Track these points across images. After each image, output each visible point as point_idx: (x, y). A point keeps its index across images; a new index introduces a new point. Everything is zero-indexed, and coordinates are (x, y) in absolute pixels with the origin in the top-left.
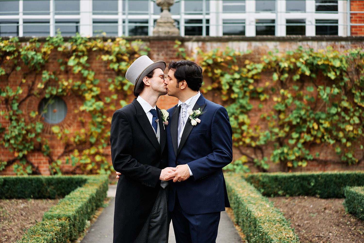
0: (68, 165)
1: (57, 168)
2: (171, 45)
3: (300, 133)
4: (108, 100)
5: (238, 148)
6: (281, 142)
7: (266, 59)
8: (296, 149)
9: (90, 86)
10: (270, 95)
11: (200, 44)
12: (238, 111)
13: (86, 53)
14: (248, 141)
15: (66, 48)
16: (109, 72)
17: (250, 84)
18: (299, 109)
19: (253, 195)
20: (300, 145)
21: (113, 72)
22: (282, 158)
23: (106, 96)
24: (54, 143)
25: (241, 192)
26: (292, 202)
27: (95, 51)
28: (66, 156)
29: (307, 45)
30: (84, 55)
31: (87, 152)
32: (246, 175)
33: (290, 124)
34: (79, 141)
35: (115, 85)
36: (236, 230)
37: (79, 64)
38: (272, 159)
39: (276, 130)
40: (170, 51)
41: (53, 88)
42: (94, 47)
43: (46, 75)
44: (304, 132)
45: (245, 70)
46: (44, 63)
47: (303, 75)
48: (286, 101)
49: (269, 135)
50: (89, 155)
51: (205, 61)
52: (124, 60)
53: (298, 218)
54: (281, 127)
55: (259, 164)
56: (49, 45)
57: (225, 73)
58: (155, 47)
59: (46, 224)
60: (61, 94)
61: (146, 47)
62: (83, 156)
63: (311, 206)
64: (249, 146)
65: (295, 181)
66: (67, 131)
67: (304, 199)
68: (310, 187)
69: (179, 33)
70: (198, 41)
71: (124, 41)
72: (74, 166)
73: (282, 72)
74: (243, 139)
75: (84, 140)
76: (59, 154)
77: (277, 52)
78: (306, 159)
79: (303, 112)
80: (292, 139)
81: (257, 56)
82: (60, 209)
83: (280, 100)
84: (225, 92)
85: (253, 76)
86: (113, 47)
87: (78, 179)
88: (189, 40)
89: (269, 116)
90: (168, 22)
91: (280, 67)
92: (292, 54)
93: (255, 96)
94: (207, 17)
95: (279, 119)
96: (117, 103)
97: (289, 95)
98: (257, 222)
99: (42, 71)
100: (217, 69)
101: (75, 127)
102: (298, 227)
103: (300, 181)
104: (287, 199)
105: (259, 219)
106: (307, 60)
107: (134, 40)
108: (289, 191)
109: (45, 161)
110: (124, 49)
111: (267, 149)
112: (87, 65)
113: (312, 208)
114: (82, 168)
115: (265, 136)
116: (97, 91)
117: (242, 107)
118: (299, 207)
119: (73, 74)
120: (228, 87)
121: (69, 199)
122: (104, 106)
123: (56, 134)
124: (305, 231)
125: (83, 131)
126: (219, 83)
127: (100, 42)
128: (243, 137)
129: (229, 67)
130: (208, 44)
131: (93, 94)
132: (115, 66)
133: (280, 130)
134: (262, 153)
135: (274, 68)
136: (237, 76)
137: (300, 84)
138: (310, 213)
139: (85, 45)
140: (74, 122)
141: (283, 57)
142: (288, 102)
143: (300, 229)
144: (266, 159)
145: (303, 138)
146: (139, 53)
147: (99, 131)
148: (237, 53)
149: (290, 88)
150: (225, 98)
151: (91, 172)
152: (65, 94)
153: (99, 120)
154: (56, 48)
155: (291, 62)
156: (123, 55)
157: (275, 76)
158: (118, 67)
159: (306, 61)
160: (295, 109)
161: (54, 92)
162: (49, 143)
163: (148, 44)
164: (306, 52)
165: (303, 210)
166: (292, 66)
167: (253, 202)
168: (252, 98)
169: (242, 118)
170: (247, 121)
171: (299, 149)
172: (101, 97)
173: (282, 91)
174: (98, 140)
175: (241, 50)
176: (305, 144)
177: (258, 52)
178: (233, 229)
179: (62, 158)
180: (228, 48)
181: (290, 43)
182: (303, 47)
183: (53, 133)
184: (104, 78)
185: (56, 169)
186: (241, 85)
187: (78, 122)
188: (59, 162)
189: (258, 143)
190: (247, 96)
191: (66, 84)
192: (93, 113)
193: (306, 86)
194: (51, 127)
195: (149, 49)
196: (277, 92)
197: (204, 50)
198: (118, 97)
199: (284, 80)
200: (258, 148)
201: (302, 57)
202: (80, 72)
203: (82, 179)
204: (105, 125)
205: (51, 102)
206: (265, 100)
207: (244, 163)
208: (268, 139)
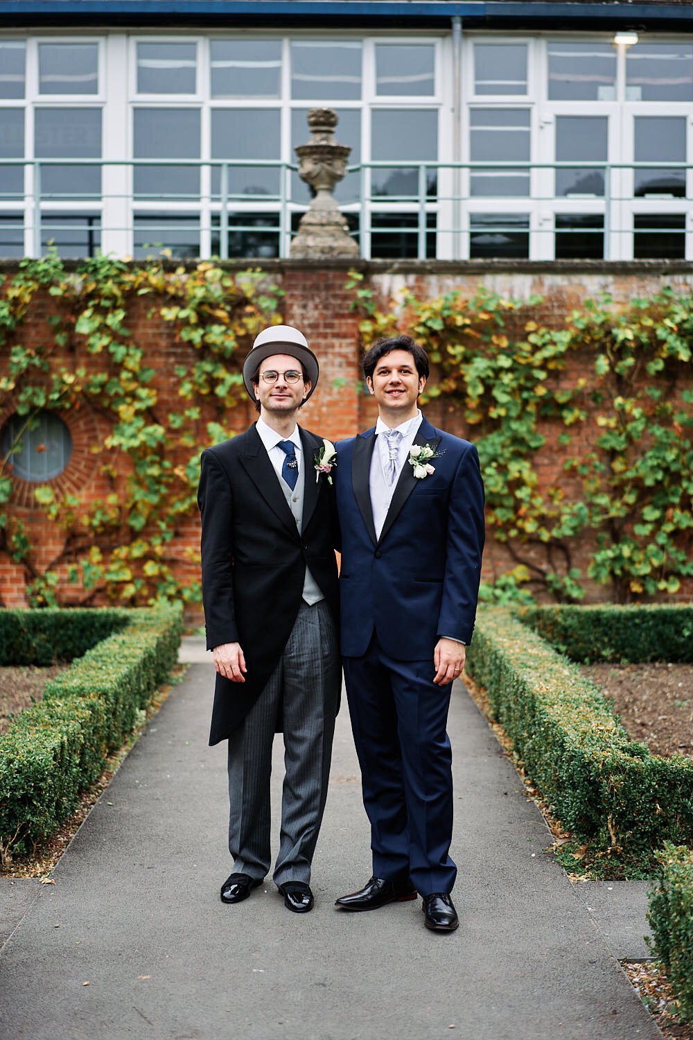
0: (74, 585)
1: (47, 593)
2: (338, 282)
3: (665, 508)
4: (176, 422)
5: (506, 545)
6: (615, 531)
7: (577, 318)
8: (652, 548)
9: (132, 386)
10: (590, 411)
11: (412, 278)
12: (507, 453)
13: (120, 302)
14: (530, 527)
15: (70, 288)
16: (179, 350)
17: (538, 381)
18: (662, 446)
19: (534, 651)
20: (662, 539)
21: (190, 351)
22: (618, 572)
23: (170, 411)
24: (39, 528)
25: (507, 645)
26: (633, 675)
27: (143, 296)
28: (70, 562)
29: (686, 284)
30: (115, 307)
31: (122, 552)
32: (522, 611)
33: (637, 483)
34: (103, 524)
35: (193, 382)
36: (493, 732)
37: (103, 329)
38: (591, 574)
39: (603, 500)
40: (335, 296)
41: (37, 390)
42: (141, 286)
43: (20, 358)
44: (673, 506)
45: (526, 347)
46: (13, 326)
47: (672, 360)
48: (629, 427)
49: (586, 511)
50: (129, 561)
51: (424, 324)
52: (218, 321)
53: (644, 708)
54: (617, 492)
55: (558, 586)
56: (26, 279)
57: (475, 356)
58: (295, 287)
59: (58, 706)
60: (58, 404)
61: (273, 288)
62: (113, 562)
63: (680, 685)
64: (534, 540)
65: (645, 625)
66: (72, 500)
67: (667, 669)
68: (682, 640)
69: (359, 253)
70: (405, 271)
71: (219, 272)
72: (91, 587)
73: (620, 351)
74: (520, 523)
75: (114, 522)
76: (52, 558)
77: (608, 301)
78: (678, 575)
79: (671, 456)
80: (645, 522)
81: (557, 312)
82: (80, 678)
83: (612, 423)
84: (473, 403)
85: (546, 360)
86: (189, 286)
87: (108, 616)
88: (382, 270)
89: (584, 465)
90: (329, 224)
91: (614, 341)
92: (644, 306)
93: (551, 413)
94: (431, 207)
95: (613, 472)
96: (200, 430)
97: (637, 412)
98: (537, 705)
99: (8, 345)
100: (453, 345)
101: (93, 490)
102: (640, 728)
103: (656, 626)
104: (622, 668)
105: (541, 698)
106: (684, 321)
107: (244, 268)
108: (627, 650)
109: (14, 574)
110: (217, 293)
111: (579, 547)
112: (124, 332)
113: (683, 687)
114: (109, 593)
115: (574, 515)
116: (148, 398)
117: (517, 440)
118: (650, 685)
119: (88, 355)
120: (481, 390)
121: (95, 659)
122: (164, 435)
123: (44, 505)
124: (655, 737)
125: (112, 499)
126: (460, 379)
127: (155, 274)
128: (519, 517)
129: (486, 339)
130: (433, 279)
131: (138, 405)
132: (196, 336)
133: (613, 499)
134: (568, 559)
135: (599, 341)
136: (504, 362)
137: (665, 383)
138: (674, 698)
139: (117, 280)
140: (88, 476)
141: (624, 314)
142: (635, 429)
143: (644, 730)
144: (576, 572)
145: (671, 520)
146: (254, 301)
147: (155, 499)
148: (506, 303)
149: (639, 395)
150: (473, 419)
151: (133, 602)
152: (68, 405)
153: (154, 471)
154: (45, 288)
155: (643, 328)
156: (215, 306)
157: (602, 364)
158: (203, 336)
159: (679, 325)
160: (652, 447)
161: (41, 402)
162: (26, 529)
163: (279, 277)
164: (680, 302)
165: (660, 692)
166: (644, 338)
167: (531, 664)
168: (542, 419)
169: (517, 468)
170: (530, 476)
171: (662, 548)
172: (158, 414)
173: (619, 400)
174: (150, 523)
175: (516, 296)
176: (675, 535)
177: (560, 301)
178: (485, 730)
179: (58, 568)
180: (483, 291)
181: (643, 280)
182: (675, 289)
183: (37, 505)
184: (166, 364)
185: (43, 596)
186: (514, 384)
187: (98, 477)
188: (53, 578)
189: (555, 533)
190: (529, 414)
191: (69, 379)
192: (137, 456)
193: (682, 390)
194: (29, 490)
195: (282, 293)
196: (608, 404)
197: (420, 295)
198: (201, 413)
199: (625, 373)
200: (557, 547)
201: (670, 315)
202: (106, 348)
203: (115, 615)
204: (168, 485)
205: (31, 425)
206: (577, 423)
207: (522, 584)
208: (581, 524)
